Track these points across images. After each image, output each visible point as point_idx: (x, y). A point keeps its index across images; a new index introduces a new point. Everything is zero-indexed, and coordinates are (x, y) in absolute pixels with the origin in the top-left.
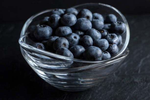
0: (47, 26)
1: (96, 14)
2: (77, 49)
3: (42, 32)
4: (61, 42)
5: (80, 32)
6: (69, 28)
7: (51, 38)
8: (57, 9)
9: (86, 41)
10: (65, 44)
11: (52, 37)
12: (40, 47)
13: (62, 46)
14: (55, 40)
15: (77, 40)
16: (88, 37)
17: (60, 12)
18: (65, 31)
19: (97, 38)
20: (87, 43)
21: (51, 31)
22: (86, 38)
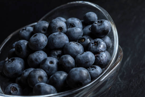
0: (15, 58)
1: (70, 20)
2: (57, 78)
3: (12, 69)
4: (35, 77)
5: (57, 52)
6: (42, 52)
7: (24, 73)
8: (24, 28)
9: (65, 64)
10: (41, 77)
11: (24, 71)
12: (14, 90)
13: (39, 81)
14: (28, 74)
15: (54, 65)
16: (66, 58)
17: (29, 31)
18: (37, 58)
19: (78, 52)
20: (67, 65)
21: (22, 64)
22: (64, 60)
